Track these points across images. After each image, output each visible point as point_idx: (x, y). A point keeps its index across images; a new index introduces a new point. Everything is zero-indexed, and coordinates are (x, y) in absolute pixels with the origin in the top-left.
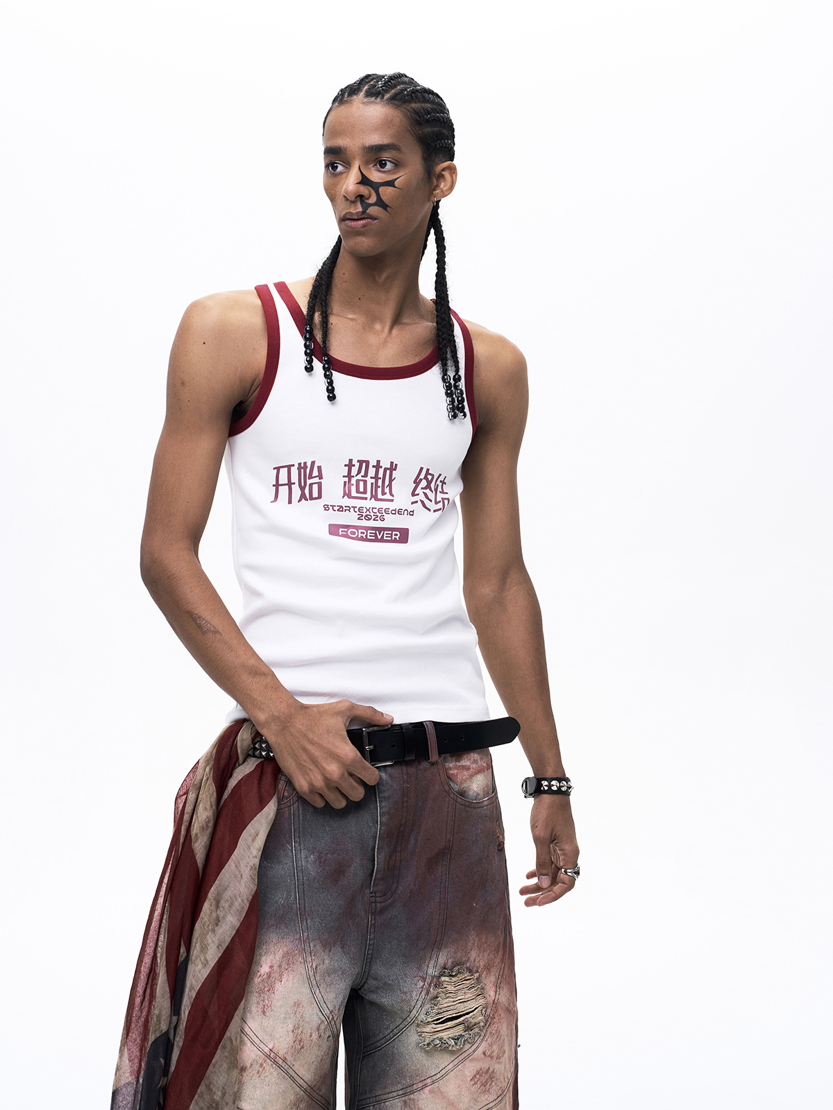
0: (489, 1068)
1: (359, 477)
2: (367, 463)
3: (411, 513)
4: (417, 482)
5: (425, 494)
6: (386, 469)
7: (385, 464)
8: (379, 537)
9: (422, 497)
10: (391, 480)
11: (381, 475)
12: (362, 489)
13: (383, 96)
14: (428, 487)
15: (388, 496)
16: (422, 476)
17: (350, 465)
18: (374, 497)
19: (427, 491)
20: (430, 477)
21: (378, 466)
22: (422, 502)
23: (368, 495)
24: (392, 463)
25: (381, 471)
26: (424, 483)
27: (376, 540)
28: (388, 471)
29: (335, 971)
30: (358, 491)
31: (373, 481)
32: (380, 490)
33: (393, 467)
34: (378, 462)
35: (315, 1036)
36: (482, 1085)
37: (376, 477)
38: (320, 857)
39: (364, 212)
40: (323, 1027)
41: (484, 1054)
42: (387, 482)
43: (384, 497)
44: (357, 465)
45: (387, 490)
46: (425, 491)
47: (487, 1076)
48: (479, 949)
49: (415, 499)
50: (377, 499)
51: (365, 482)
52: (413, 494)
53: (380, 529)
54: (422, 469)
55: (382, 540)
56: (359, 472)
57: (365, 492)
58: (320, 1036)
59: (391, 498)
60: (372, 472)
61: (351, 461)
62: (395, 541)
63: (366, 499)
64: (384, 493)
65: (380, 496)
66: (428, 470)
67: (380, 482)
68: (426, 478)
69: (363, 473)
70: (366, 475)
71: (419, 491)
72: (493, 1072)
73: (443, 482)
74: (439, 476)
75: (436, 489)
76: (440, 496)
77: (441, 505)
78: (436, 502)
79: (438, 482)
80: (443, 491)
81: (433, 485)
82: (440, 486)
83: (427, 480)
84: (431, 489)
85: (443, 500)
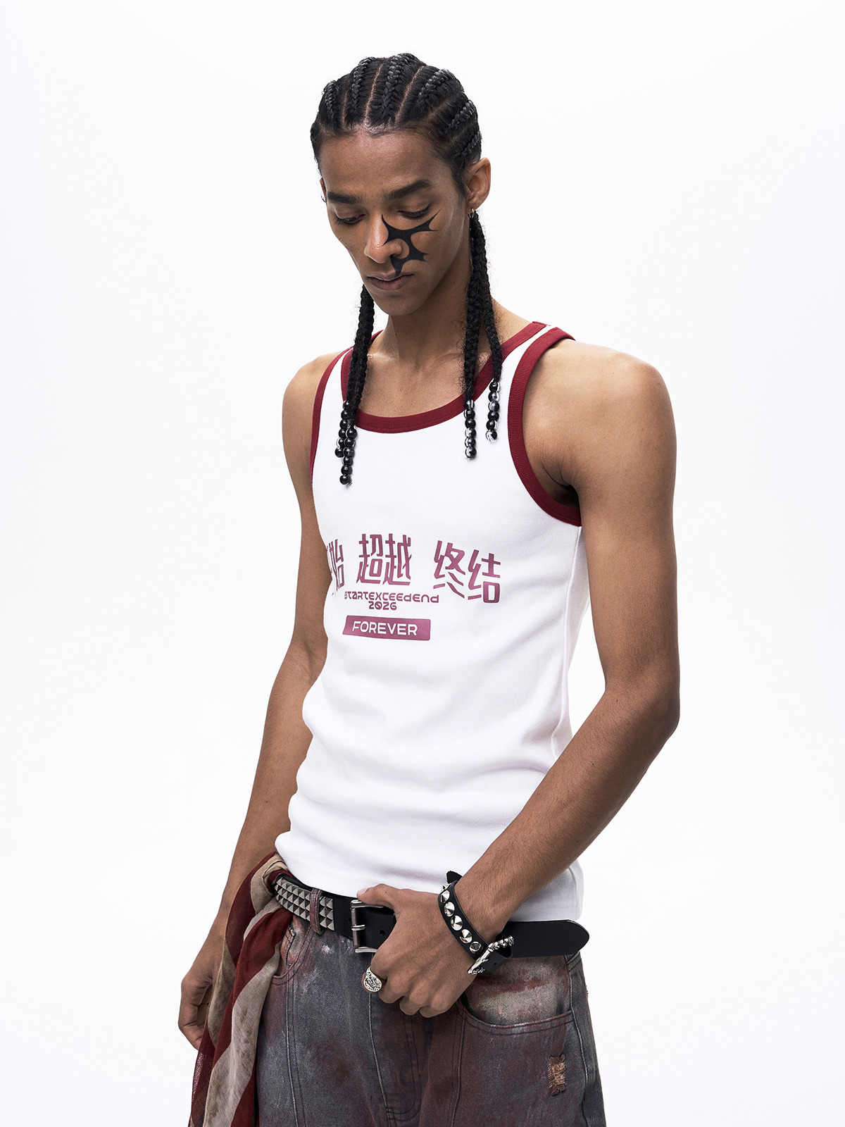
1: (375, 556)
2: (380, 537)
3: (435, 600)
4: (439, 560)
5: (452, 575)
6: (399, 545)
7: (398, 539)
8: (392, 632)
9: (448, 579)
10: (408, 559)
11: (396, 553)
12: (375, 571)
13: (393, 119)
14: (455, 565)
15: (404, 579)
16: (443, 552)
17: (364, 542)
18: (389, 580)
19: (454, 571)
20: (455, 554)
21: (391, 542)
22: (451, 585)
23: (382, 578)
24: (404, 536)
25: (395, 547)
26: (447, 562)
27: (388, 636)
28: (402, 547)
30: (371, 574)
31: (389, 560)
32: (396, 571)
33: (406, 543)
34: (391, 536)
37: (392, 556)
38: (318, 1053)
39: (398, 272)
42: (404, 562)
43: (400, 580)
44: (370, 541)
45: (403, 571)
46: (451, 571)
49: (440, 581)
50: (391, 583)
51: (380, 561)
52: (437, 575)
53: (392, 621)
54: (440, 543)
55: (395, 636)
56: (374, 551)
57: (379, 574)
59: (407, 580)
60: (386, 548)
61: (364, 536)
62: (411, 637)
63: (378, 582)
64: (400, 575)
65: (395, 579)
66: (450, 545)
67: (396, 560)
68: (448, 554)
69: (378, 551)
70: (381, 554)
71: (444, 572)
73: (491, 561)
74: (476, 553)
75: (474, 569)
76: (480, 580)
77: (480, 591)
78: (471, 586)
79: (478, 561)
80: (491, 573)
81: (464, 564)
82: (485, 567)
83: (451, 557)
84: (459, 570)
85: (486, 585)
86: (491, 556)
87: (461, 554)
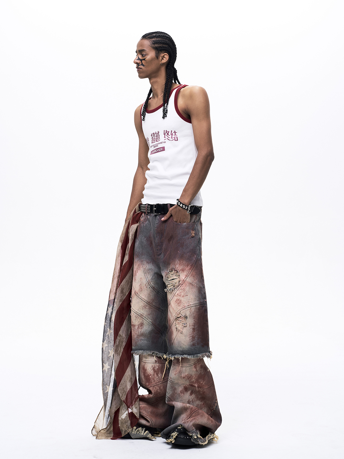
0: (179, 299)
1: (154, 137)
3: (165, 142)
4: (164, 134)
10: (159, 136)
14: (168, 134)
16: (165, 132)
19: (168, 136)
20: (167, 132)
21: (156, 133)
22: (167, 139)
27: (158, 152)
28: (158, 134)
29: (150, 269)
35: (145, 287)
36: (178, 304)
37: (157, 136)
38: (147, 239)
40: (147, 285)
41: (178, 294)
43: (158, 140)
44: (153, 134)
45: (159, 138)
47: (179, 301)
48: (180, 264)
49: (165, 138)
52: (165, 137)
53: (158, 149)
54: (164, 130)
57: (155, 141)
58: (147, 287)
59: (160, 140)
60: (155, 135)
62: (161, 151)
66: (166, 130)
71: (166, 136)
72: (181, 300)
73: (175, 132)
74: (172, 131)
75: (172, 135)
76: (173, 136)
77: (174, 139)
78: (172, 138)
79: (172, 133)
80: (175, 135)
81: (170, 134)
82: (174, 134)
83: (167, 133)
84: (169, 135)
85: (175, 137)
86: (175, 131)
87: (169, 132)
